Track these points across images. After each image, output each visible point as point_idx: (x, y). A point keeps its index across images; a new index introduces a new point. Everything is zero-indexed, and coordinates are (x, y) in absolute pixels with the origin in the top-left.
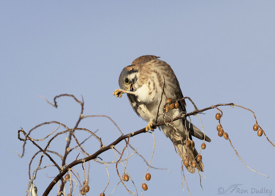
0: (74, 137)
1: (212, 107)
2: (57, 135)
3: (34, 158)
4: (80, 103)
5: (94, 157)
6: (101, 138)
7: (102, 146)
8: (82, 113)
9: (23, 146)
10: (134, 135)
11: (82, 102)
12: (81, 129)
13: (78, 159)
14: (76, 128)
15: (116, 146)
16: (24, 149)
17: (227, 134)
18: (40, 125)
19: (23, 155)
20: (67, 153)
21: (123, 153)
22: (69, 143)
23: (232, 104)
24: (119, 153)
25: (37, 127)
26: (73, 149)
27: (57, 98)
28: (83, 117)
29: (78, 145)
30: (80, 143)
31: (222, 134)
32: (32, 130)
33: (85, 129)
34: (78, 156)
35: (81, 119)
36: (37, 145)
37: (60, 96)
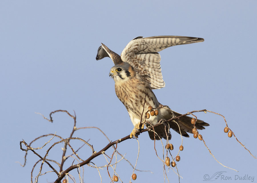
0: (70, 146)
1: (188, 114)
2: (54, 145)
3: (35, 167)
4: (73, 117)
5: (87, 162)
6: (92, 146)
7: (93, 152)
8: (75, 126)
9: (24, 157)
10: (121, 141)
11: (75, 116)
12: (75, 138)
13: (73, 165)
14: (71, 138)
15: (106, 152)
16: (26, 159)
17: (201, 136)
18: (39, 138)
19: (25, 164)
20: (63, 161)
21: (112, 157)
22: (65, 152)
23: (205, 110)
24: (109, 158)
25: (36, 139)
26: (69, 157)
27: (52, 114)
28: (76, 129)
29: (73, 153)
30: (75, 151)
31: (197, 136)
32: (32, 142)
33: (78, 138)
34: (73, 162)
35: (74, 131)
36: (37, 154)
37: (55, 112)
